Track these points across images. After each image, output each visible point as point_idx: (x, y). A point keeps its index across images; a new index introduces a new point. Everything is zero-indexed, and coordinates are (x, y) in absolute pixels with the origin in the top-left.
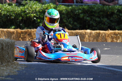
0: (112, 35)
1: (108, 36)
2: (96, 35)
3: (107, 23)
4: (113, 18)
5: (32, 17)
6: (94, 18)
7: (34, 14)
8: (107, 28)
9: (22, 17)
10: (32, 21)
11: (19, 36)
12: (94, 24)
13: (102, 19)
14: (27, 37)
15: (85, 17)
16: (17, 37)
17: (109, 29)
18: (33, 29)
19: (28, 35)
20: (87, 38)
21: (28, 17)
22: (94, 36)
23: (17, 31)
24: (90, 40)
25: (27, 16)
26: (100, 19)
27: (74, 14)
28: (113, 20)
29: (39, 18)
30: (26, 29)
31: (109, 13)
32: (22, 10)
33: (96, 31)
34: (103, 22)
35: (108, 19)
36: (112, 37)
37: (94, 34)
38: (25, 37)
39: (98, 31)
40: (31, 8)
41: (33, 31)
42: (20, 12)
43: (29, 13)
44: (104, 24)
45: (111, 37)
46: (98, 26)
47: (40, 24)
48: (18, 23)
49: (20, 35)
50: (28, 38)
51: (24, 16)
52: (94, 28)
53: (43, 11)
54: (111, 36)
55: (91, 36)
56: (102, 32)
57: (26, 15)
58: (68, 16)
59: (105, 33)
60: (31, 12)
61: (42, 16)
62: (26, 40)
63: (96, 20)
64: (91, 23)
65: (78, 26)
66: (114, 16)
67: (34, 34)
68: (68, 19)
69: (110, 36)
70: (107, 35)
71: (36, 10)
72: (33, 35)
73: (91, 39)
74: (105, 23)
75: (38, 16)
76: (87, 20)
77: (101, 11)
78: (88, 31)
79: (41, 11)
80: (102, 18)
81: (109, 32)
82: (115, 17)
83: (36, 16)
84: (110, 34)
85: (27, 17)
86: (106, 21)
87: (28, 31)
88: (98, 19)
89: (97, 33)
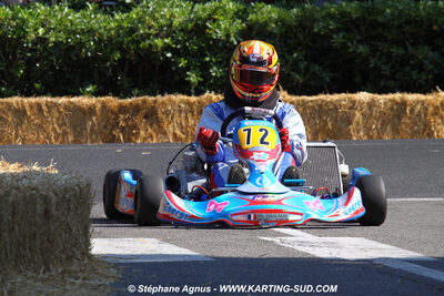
1: (435, 113)
2: (392, 109)
3: (431, 63)
5: (159, 49)
6: (383, 47)
7: (166, 41)
8: (431, 82)
9: (121, 50)
10: (158, 63)
11: (112, 121)
12: (383, 67)
14: (143, 125)
15: (349, 45)
16: (105, 127)
17: (438, 87)
18: (163, 95)
19: (145, 117)
20: (358, 123)
21: (144, 49)
22: (385, 114)
23: (104, 105)
24: (368, 130)
25: (141, 45)
26: (406, 49)
27: (310, 32)
29: (184, 52)
30: (138, 95)
31: (435, 27)
32: (120, 27)
33: (391, 96)
35: (433, 50)
37: (382, 106)
38: (135, 127)
39: (398, 96)
40: (154, 19)
41: (163, 103)
42: (113, 32)
43: (149, 35)
44: (420, 68)
46: (397, 76)
47: (188, 73)
48: (109, 74)
49: (117, 117)
50: (147, 130)
51: (129, 49)
52: (382, 83)
53: (196, 25)
55: (374, 114)
56: (411, 97)
57: (138, 42)
58: (289, 42)
59: (423, 102)
60: (153, 31)
61: (195, 44)
62: (138, 133)
63: (389, 55)
64: (372, 66)
65: (327, 77)
67: (167, 113)
68: (290, 53)
69: (443, 113)
70: (431, 109)
71: (170, 26)
72: (164, 117)
73: (374, 126)
74: (423, 64)
75: (179, 47)
76: (360, 55)
77: (409, 22)
78: (364, 96)
79: (190, 26)
80: (412, 45)
81: (440, 99)
83: (174, 46)
84: (442, 104)
85: (138, 51)
86: (425, 58)
87: (144, 101)
88: (397, 51)
89: (397, 103)
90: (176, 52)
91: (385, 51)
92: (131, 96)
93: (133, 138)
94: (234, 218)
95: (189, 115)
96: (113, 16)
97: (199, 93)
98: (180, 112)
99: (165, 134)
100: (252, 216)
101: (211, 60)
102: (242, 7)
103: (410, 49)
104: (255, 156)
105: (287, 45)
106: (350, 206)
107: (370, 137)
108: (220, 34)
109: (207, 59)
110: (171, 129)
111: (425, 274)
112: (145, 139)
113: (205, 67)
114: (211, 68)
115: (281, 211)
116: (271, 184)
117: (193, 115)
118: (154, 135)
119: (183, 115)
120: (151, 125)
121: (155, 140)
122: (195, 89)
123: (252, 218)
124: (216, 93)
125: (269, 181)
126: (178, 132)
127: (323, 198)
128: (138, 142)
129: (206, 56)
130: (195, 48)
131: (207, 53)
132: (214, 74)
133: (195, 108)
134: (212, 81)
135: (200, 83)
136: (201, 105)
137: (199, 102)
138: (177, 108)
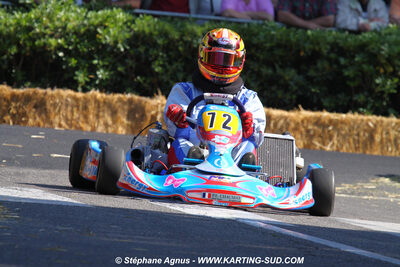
0: (310, 127)
1: (296, 129)
3: (296, 84)
4: (317, 70)
5: (52, 48)
6: (254, 66)
7: (60, 41)
8: (294, 101)
9: (19, 45)
10: (51, 61)
11: (4, 108)
13: (279, 71)
14: (32, 114)
17: (300, 106)
18: (52, 88)
19: (35, 107)
21: (39, 47)
25: (37, 43)
26: (275, 70)
27: (190, 47)
28: (315, 77)
29: (75, 53)
30: (30, 87)
31: (302, 54)
32: (18, 24)
34: (282, 81)
35: (299, 73)
36: (308, 131)
38: (24, 114)
40: (51, 21)
41: (52, 96)
42: (12, 29)
43: (44, 35)
44: (286, 88)
45: (304, 133)
47: (77, 73)
48: (5, 67)
49: (9, 104)
50: (35, 118)
51: (25, 45)
53: (88, 30)
54: (305, 128)
56: (275, 112)
57: (34, 40)
58: (171, 53)
59: (286, 118)
60: (48, 31)
61: (85, 47)
62: (26, 122)
63: (259, 74)
66: (319, 65)
67: (55, 105)
68: (170, 63)
69: (303, 129)
70: (292, 125)
71: (64, 28)
72: (52, 109)
74: (289, 85)
75: (71, 48)
77: (279, 46)
79: (82, 30)
80: (281, 67)
81: (301, 117)
82: (324, 69)
83: (66, 47)
84: (303, 121)
85: (34, 49)
86: (291, 80)
87: (35, 93)
90: (67, 52)
91: (256, 70)
92: (23, 87)
94: (190, 194)
95: (75, 109)
96: (13, 14)
97: (85, 90)
98: (67, 105)
99: (51, 123)
100: (207, 194)
101: (98, 64)
102: (131, 17)
104: (217, 139)
105: (169, 56)
106: (300, 195)
108: (109, 40)
109: (95, 62)
110: (57, 120)
113: (93, 69)
114: (98, 70)
115: (234, 193)
116: (228, 166)
117: (78, 109)
119: (69, 108)
120: (40, 116)
122: (82, 87)
123: (207, 197)
124: (101, 91)
125: (227, 164)
126: (63, 123)
127: (276, 185)
129: (94, 59)
130: (85, 50)
131: (95, 56)
132: (100, 76)
133: (81, 103)
134: (97, 82)
135: (87, 83)
136: (86, 101)
137: (85, 98)
138: (64, 102)
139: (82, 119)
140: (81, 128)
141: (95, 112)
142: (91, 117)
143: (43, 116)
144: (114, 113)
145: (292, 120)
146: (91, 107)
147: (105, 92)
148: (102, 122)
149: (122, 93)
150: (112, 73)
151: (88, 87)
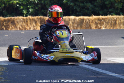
0: (96, 21)
1: (92, 22)
2: (80, 21)
3: (91, 8)
4: (97, 3)
5: (15, 4)
6: (78, 3)
7: (17, 1)
8: (91, 14)
9: (4, 4)
10: (15, 8)
11: (2, 24)
12: (78, 9)
14: (11, 25)
15: (68, 3)
17: (93, 15)
18: (16, 16)
19: (11, 23)
20: (71, 25)
21: (11, 4)
22: (78, 22)
24: (73, 27)
28: (97, 5)
30: (9, 17)
33: (80, 17)
34: (86, 8)
35: (92, 4)
36: (96, 22)
37: (78, 20)
38: (8, 25)
39: (82, 17)
41: (16, 19)
44: (88, 9)
46: (82, 11)
47: (23, 10)
50: (12, 26)
51: (7, 3)
52: (77, 13)
54: (95, 21)
55: (75, 22)
56: (85, 18)
57: (9, 2)
58: (52, 2)
59: (89, 19)
61: (25, 2)
63: (79, 6)
64: (75, 9)
66: (98, 1)
67: (17, 22)
69: (94, 22)
70: (91, 21)
72: (17, 23)
73: (75, 26)
75: (21, 3)
76: (71, 5)
78: (72, 17)
81: (93, 18)
83: (19, 3)
84: (94, 20)
85: (9, 4)
86: (89, 6)
87: (11, 18)
88: (81, 5)
89: (82, 19)
90: (20, 5)
91: (78, 4)
92: (7, 17)
93: (8, 29)
95: (24, 22)
97: (26, 16)
98: (21, 21)
99: (17, 27)
101: (30, 7)
103: (85, 4)
105: (51, 3)
107: (74, 29)
109: (29, 7)
111: (89, 68)
112: (11, 29)
113: (28, 9)
114: (30, 9)
117: (25, 22)
118: (14, 28)
119: (22, 22)
120: (13, 25)
121: (14, 30)
124: (31, 16)
126: (21, 27)
128: (9, 30)
129: (28, 6)
130: (25, 3)
131: (29, 5)
132: (31, 11)
133: (25, 20)
134: (30, 13)
135: (27, 13)
136: (27, 19)
137: (26, 19)
138: (20, 20)
139: (26, 25)
140: (26, 28)
141: (30, 23)
142: (29, 24)
143: (14, 25)
144: (36, 22)
145: (91, 19)
146: (29, 21)
147: (33, 16)
148: (32, 25)
149: (38, 16)
150: (34, 9)
151: (27, 15)
